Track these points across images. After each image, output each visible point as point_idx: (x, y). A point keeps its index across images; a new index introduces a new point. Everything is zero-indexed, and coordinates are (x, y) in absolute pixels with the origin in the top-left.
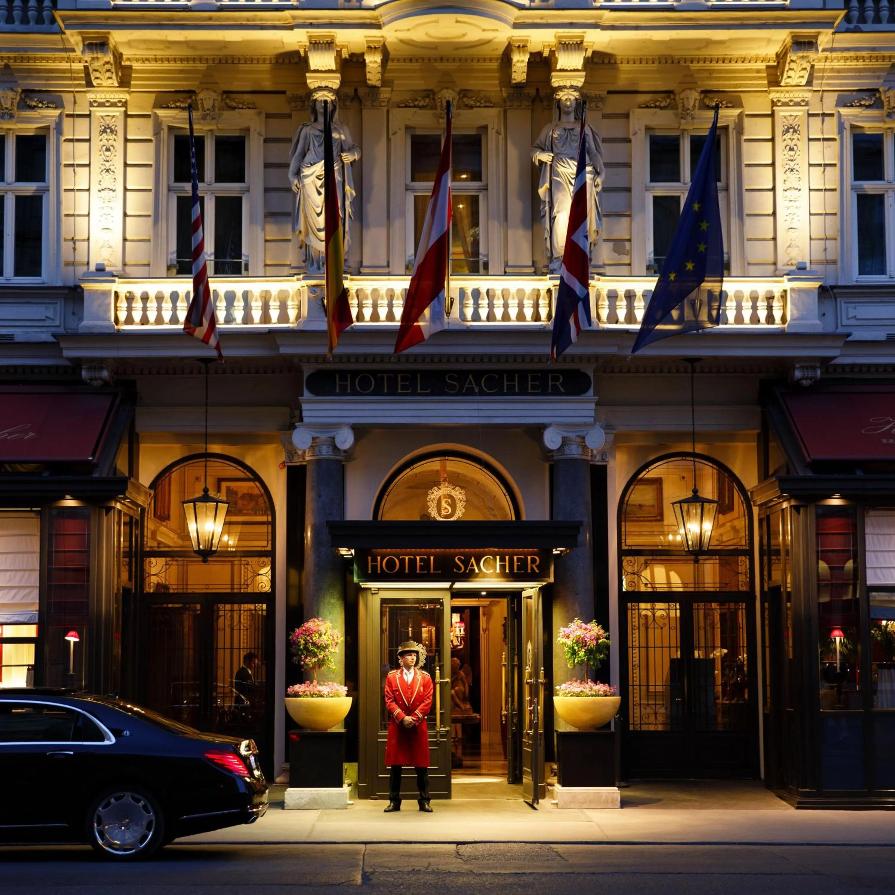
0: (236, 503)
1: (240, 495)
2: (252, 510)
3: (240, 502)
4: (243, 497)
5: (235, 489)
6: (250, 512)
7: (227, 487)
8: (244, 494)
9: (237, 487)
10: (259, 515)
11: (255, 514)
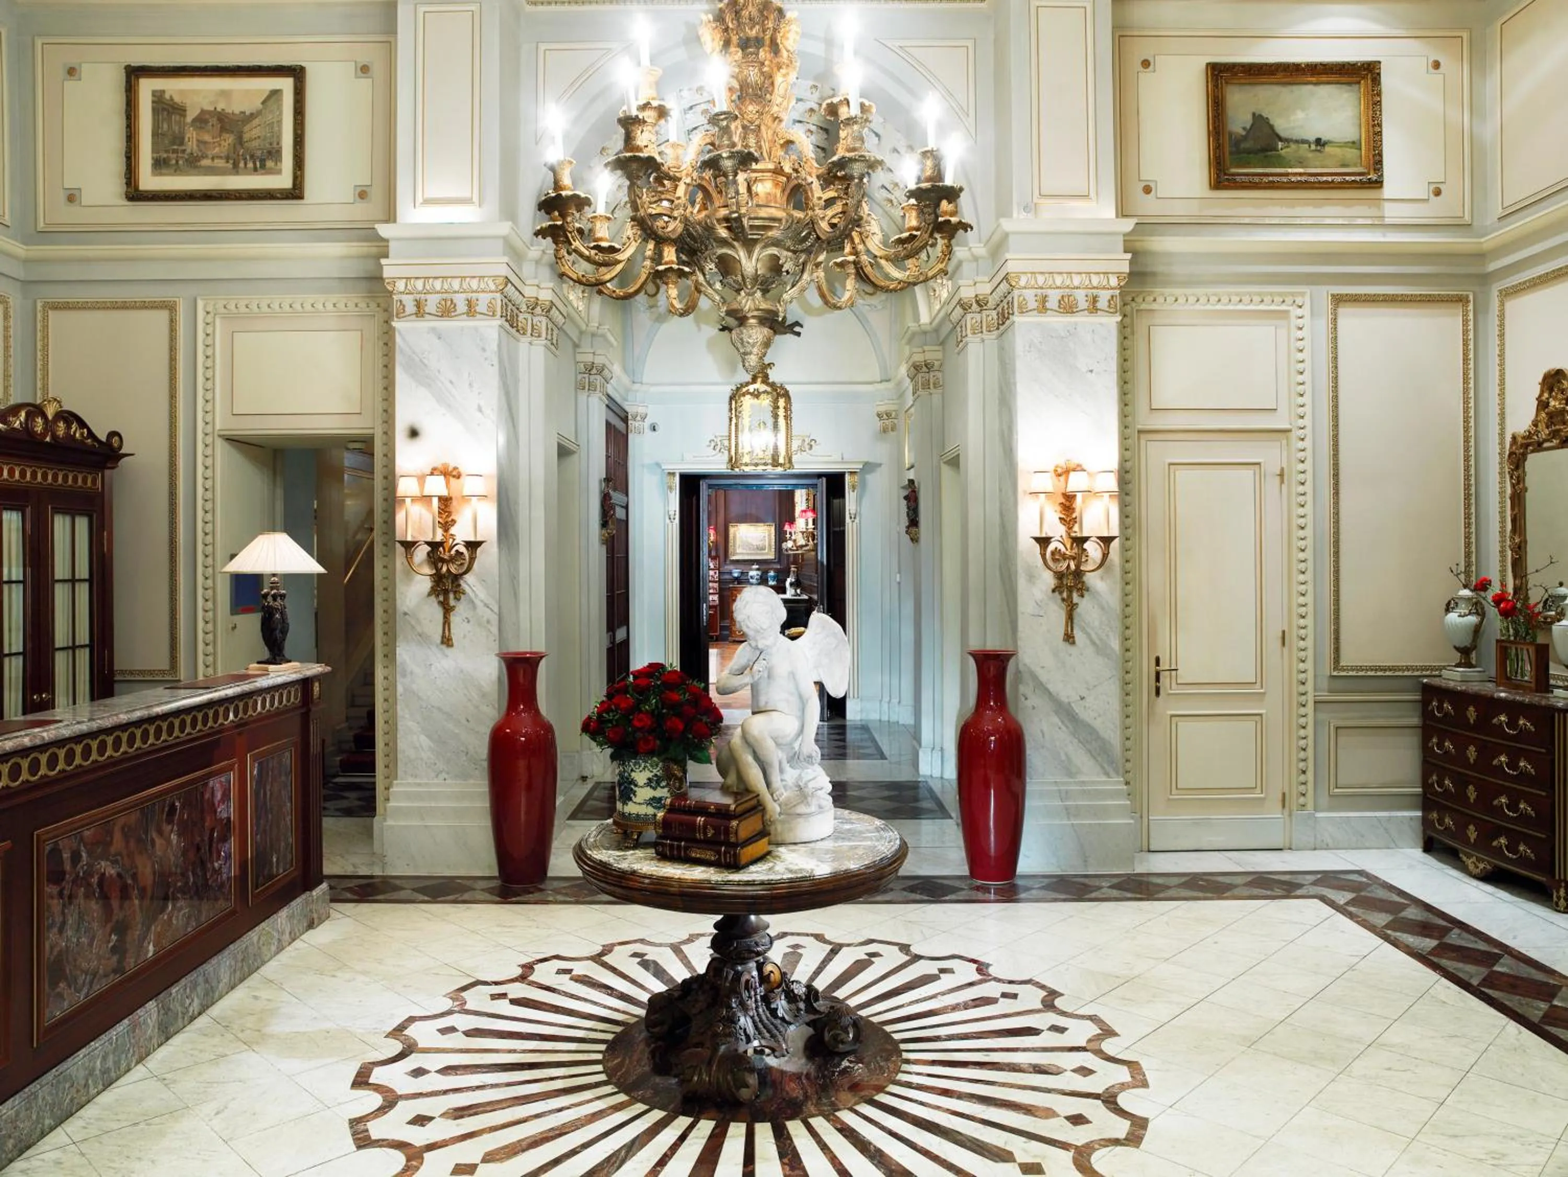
0: (179, 140)
1: (190, 117)
2: (227, 159)
3: (191, 135)
4: (201, 120)
5: (177, 99)
6: (220, 163)
7: (154, 93)
8: (203, 112)
9: (182, 92)
10: (246, 172)
11: (235, 170)
